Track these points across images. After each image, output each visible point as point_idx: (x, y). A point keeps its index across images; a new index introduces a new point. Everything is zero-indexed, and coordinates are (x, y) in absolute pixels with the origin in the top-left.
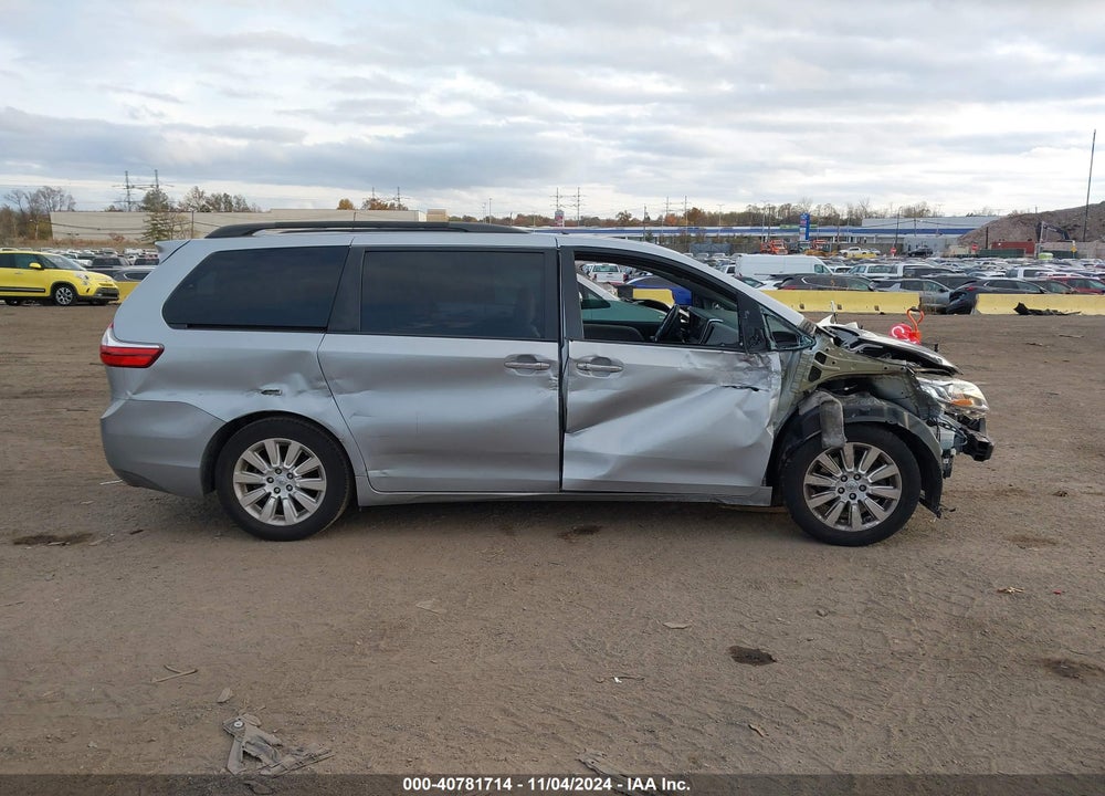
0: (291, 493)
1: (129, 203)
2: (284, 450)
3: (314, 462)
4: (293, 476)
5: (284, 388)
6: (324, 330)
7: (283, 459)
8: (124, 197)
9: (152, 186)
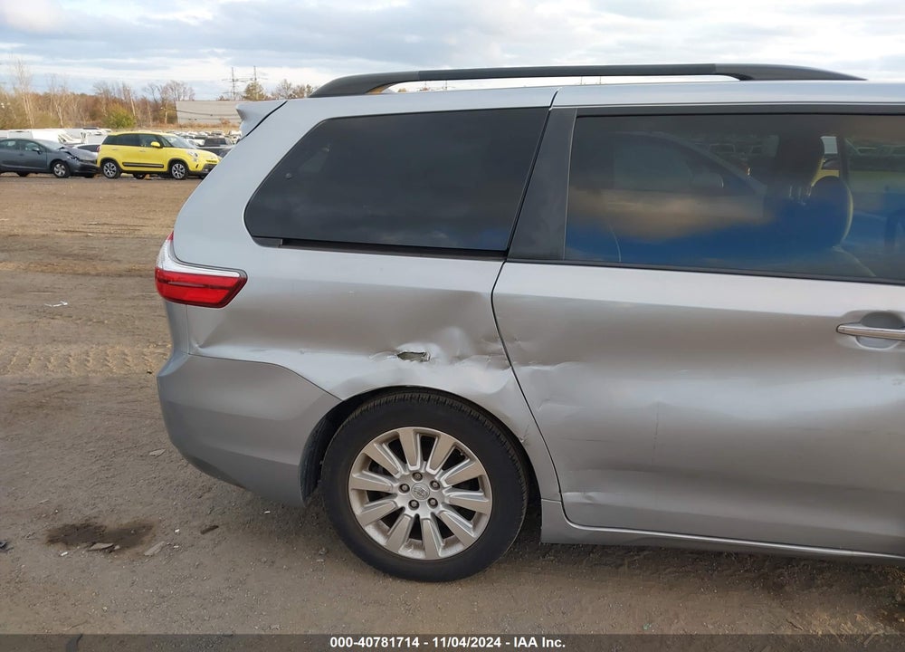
0: (436, 511)
1: (234, 93)
2: (427, 444)
3: (472, 467)
4: (439, 486)
5: (433, 350)
6: (503, 255)
7: (425, 457)
8: (230, 89)
9: (251, 79)
